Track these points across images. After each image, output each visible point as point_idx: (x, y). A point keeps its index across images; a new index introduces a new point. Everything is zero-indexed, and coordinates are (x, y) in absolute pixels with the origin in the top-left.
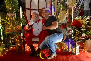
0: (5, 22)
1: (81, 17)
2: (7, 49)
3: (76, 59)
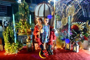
1: (77, 23)
2: (20, 48)
3: (79, 56)
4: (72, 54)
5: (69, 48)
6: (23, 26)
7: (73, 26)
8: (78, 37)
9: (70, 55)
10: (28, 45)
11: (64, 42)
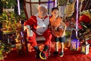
0: (2, 19)
1: (89, 11)
3: (88, 60)
4: (78, 57)
5: (75, 48)
6: (9, 20)
7: (81, 16)
8: (88, 33)
9: (75, 59)
10: (18, 47)
11: (69, 40)
